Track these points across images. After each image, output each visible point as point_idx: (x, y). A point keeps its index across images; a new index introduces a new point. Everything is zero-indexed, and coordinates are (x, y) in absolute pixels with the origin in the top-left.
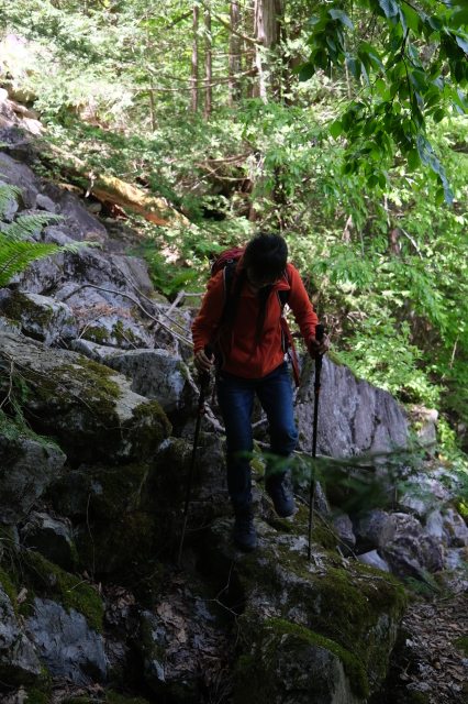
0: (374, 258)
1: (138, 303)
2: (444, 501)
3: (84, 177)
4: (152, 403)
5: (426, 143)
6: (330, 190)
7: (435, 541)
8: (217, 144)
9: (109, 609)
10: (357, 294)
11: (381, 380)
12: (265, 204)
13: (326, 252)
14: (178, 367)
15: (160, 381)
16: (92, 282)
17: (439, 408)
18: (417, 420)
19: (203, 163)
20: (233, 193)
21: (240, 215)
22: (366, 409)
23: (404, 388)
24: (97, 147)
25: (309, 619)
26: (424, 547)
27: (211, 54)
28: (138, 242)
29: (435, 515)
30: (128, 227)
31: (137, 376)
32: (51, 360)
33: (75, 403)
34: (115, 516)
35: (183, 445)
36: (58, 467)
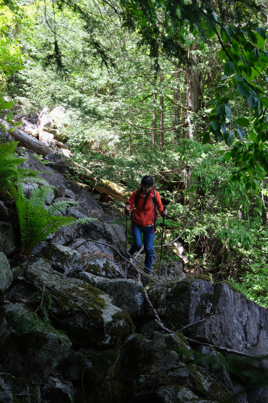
1: (118, 251)
3: (92, 180)
4: (123, 312)
6: (229, 191)
8: (165, 163)
11: (262, 301)
12: (193, 195)
13: (228, 224)
14: (140, 290)
15: (129, 298)
16: (93, 239)
20: (174, 189)
21: (178, 202)
22: (254, 319)
24: (99, 164)
27: (163, 115)
28: (120, 216)
30: (115, 208)
31: (116, 295)
32: (66, 284)
33: (79, 310)
34: (99, 382)
35: (141, 339)
36: (66, 350)
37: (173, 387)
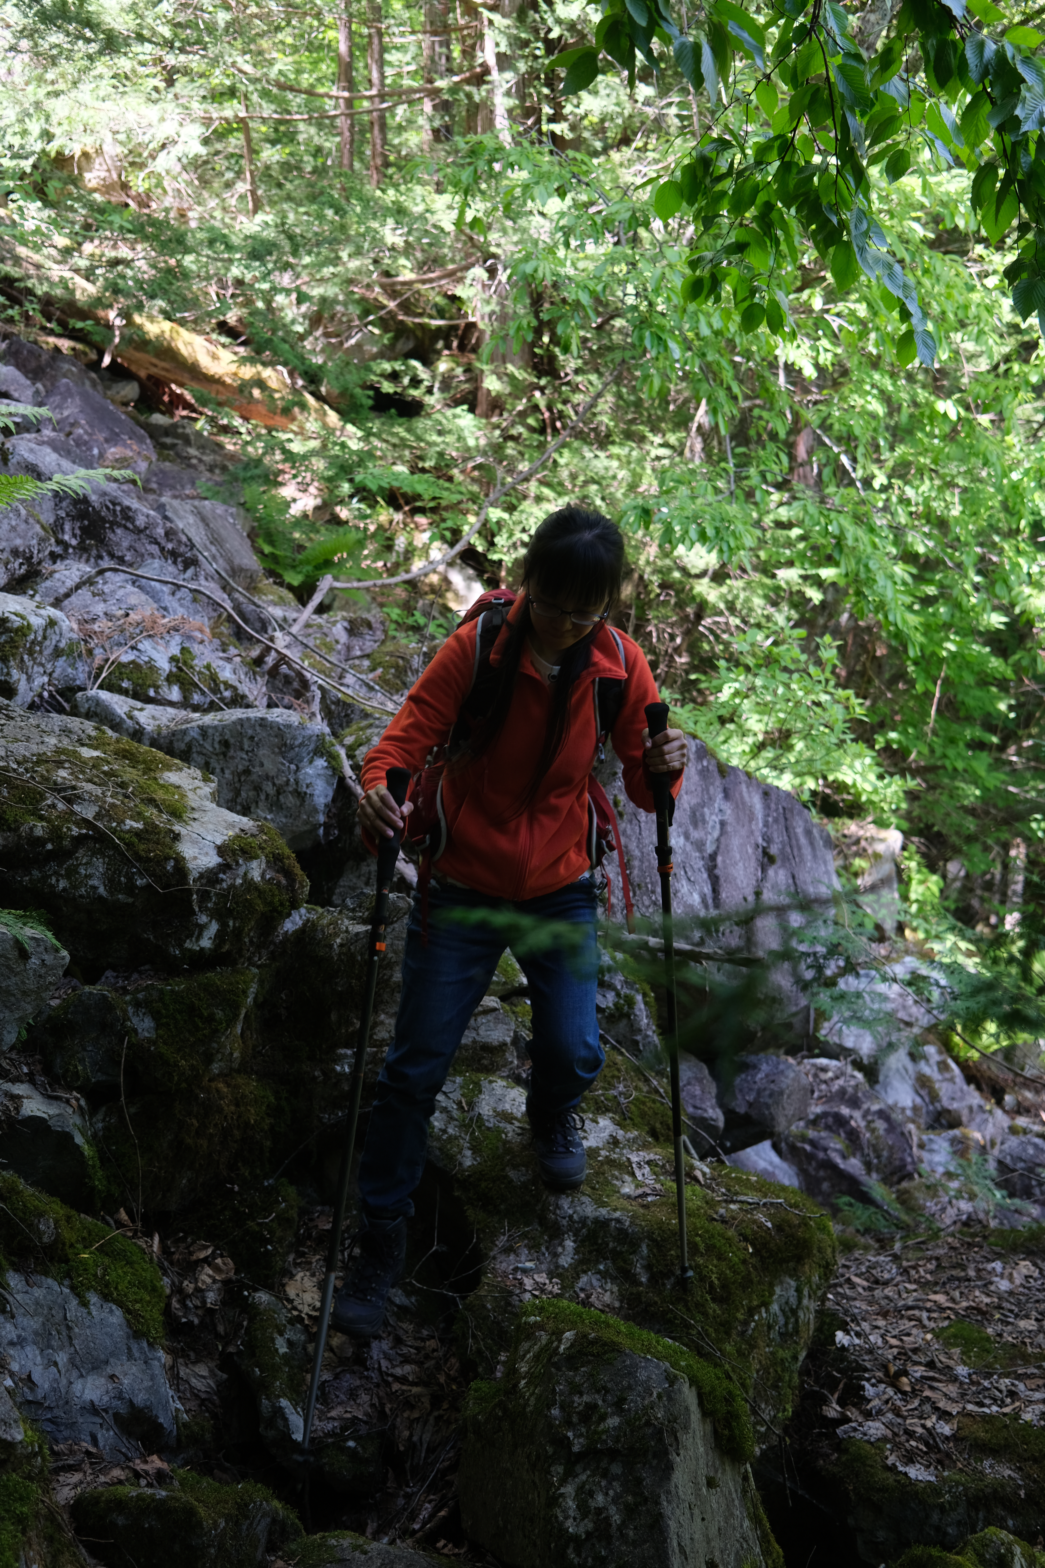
0: (758, 494)
1: (228, 605)
2: (916, 1030)
3: (97, 320)
4: (261, 830)
5: (873, 229)
6: (660, 341)
7: (897, 1117)
8: (400, 242)
9: (178, 1290)
10: (719, 577)
11: (776, 766)
12: (512, 377)
13: (649, 484)
14: (321, 749)
15: (280, 781)
16: (121, 560)
17: (905, 825)
18: (857, 854)
19: (369, 287)
20: (439, 353)
21: (456, 402)
22: (744, 832)
23: (827, 785)
24: (124, 252)
25: (622, 1298)
26: (873, 1131)
27: (380, 34)
28: (224, 469)
29: (898, 1060)
30: (201, 435)
31: (227, 772)
32: (28, 739)
33: (86, 835)
34: (184, 1085)
35: (334, 923)
36: (50, 979)
37: (459, 1080)
